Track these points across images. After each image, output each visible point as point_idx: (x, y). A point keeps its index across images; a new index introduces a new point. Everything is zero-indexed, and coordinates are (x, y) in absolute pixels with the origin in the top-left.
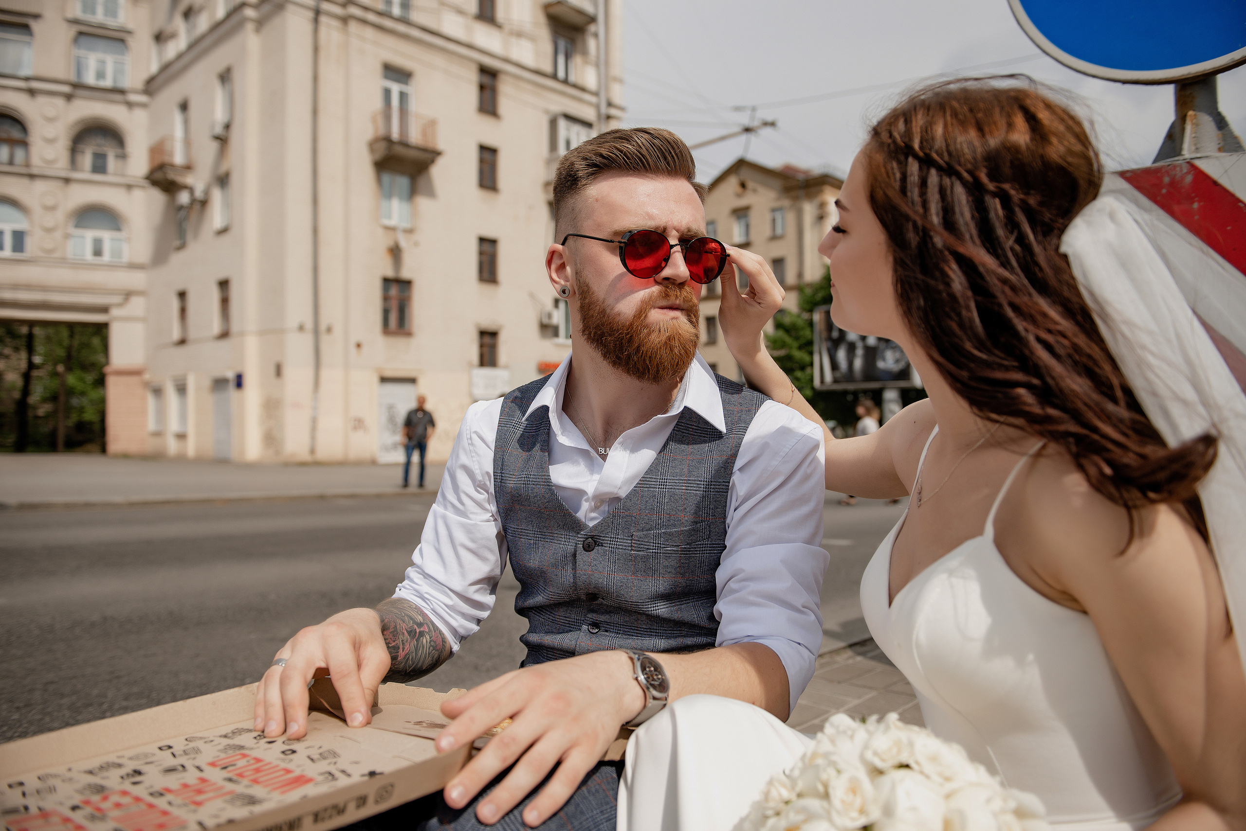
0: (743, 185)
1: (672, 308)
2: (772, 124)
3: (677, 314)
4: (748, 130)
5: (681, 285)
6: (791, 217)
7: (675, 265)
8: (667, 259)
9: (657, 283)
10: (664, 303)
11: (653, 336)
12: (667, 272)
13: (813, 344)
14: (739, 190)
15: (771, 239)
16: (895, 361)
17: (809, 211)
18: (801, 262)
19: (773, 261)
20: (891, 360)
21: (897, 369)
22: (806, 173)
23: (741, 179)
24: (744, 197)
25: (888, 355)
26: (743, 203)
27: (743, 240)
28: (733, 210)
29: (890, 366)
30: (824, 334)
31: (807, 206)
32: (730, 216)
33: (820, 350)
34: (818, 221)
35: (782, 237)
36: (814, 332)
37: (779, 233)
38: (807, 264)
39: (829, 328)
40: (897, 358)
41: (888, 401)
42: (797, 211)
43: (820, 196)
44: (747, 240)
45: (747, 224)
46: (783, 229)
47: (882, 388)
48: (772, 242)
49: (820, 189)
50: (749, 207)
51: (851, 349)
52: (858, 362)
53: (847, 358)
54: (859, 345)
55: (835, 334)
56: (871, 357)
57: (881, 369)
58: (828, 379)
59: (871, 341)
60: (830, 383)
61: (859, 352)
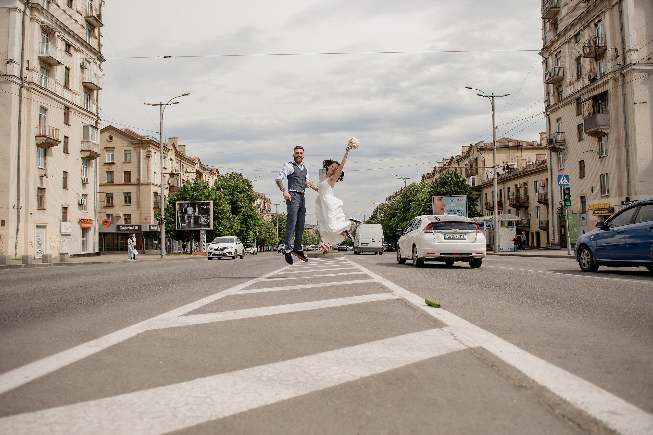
0: (111, 138)
6: (134, 155)
13: (175, 215)
14: (109, 139)
15: (124, 163)
16: (205, 221)
17: (143, 153)
18: (139, 174)
19: (125, 172)
20: (203, 220)
21: (205, 223)
22: (142, 137)
23: (110, 135)
24: (111, 143)
25: (203, 219)
26: (111, 145)
27: (110, 161)
28: (106, 148)
29: (203, 222)
30: (179, 211)
31: (142, 151)
32: (104, 150)
33: (178, 217)
34: (147, 158)
35: (130, 162)
36: (175, 210)
37: (128, 161)
38: (142, 175)
39: (181, 209)
40: (206, 220)
41: (202, 234)
42: (137, 153)
43: (149, 148)
44: (112, 161)
45: (112, 155)
46: (131, 159)
47: (200, 229)
48: (125, 164)
49: (148, 145)
50: (114, 148)
51: (189, 217)
52: (192, 221)
53: (188, 220)
54: (192, 215)
55: (183, 211)
56: (197, 219)
57: (200, 224)
58: (181, 227)
59: (197, 214)
60: (181, 228)
61: (192, 218)
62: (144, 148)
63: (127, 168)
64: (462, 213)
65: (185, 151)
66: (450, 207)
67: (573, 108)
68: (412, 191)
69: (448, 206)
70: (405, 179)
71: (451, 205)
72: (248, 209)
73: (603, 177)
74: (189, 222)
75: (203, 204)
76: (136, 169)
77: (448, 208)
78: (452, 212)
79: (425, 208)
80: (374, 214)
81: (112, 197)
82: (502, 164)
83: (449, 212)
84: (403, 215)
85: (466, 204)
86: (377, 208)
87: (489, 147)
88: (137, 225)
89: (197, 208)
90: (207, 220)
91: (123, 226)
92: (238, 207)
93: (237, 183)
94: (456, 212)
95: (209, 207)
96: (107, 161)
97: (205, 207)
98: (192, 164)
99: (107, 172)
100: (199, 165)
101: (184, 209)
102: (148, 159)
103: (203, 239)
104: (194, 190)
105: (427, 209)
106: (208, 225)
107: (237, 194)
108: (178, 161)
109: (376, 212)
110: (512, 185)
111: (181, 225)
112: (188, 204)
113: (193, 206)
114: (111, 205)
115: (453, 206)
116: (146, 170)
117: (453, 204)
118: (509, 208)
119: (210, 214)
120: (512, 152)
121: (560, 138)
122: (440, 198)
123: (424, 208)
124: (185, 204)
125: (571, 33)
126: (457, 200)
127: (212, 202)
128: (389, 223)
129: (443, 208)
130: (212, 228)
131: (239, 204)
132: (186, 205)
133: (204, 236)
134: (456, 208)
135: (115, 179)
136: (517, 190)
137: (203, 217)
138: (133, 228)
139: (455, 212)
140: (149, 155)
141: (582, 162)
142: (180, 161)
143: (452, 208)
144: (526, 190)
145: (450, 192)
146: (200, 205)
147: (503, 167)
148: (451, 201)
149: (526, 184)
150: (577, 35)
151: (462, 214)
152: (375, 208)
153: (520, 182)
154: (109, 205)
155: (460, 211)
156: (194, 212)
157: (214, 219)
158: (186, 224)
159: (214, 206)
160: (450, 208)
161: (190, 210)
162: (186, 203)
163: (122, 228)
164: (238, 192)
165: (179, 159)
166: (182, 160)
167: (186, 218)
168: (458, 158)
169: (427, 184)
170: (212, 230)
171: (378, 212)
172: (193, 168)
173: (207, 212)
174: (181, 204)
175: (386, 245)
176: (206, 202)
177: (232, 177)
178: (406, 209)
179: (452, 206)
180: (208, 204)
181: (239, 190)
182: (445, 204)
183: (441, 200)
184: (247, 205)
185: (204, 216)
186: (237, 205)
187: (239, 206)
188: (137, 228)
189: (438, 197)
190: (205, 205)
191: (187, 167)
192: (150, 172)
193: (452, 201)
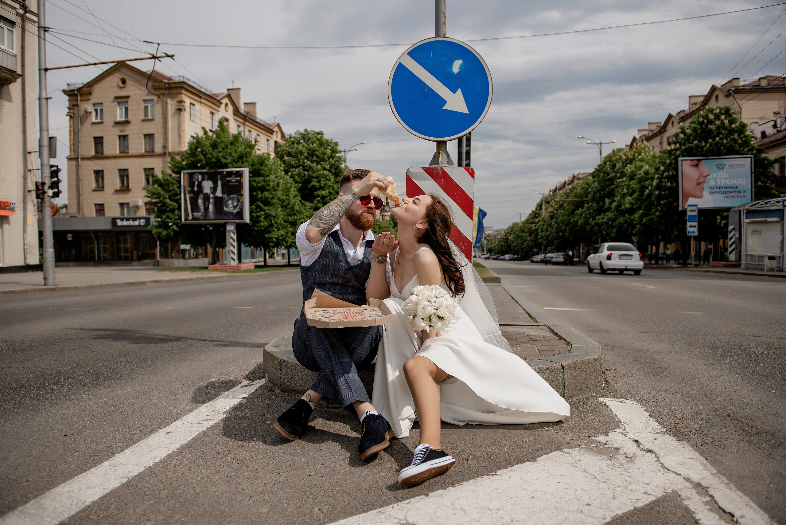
0: (124, 82)
1: (369, 213)
2: (172, 57)
3: (370, 215)
4: (154, 57)
5: (372, 209)
6: (158, 108)
7: (372, 204)
8: (370, 202)
9: (366, 207)
10: (367, 212)
11: (364, 219)
12: (369, 205)
13: (180, 194)
14: (121, 84)
15: (144, 120)
16: (234, 206)
17: (171, 105)
18: (166, 138)
19: (145, 135)
20: (231, 206)
21: (235, 211)
22: (169, 79)
23: (121, 77)
24: (124, 89)
25: (230, 202)
26: (123, 93)
27: (123, 119)
28: (116, 98)
29: (231, 209)
30: (188, 188)
31: (169, 101)
32: (114, 101)
33: (185, 199)
34: (178, 112)
35: (152, 120)
36: (180, 188)
37: (150, 117)
38: (170, 140)
39: (192, 184)
40: (235, 204)
41: (229, 231)
42: (163, 104)
43: (179, 96)
44: (126, 119)
45: (126, 109)
46: (153, 115)
47: (226, 223)
48: (144, 123)
49: (179, 91)
50: (128, 97)
51: (206, 198)
52: (211, 207)
53: (205, 204)
54: (211, 196)
55: (196, 189)
56: (219, 202)
57: (226, 212)
58: (191, 217)
59: (219, 193)
60: (192, 220)
61: (211, 200)
62: (171, 96)
63: (149, 128)
64: (742, 192)
65: (255, 112)
66: (715, 179)
68: (615, 162)
69: (712, 179)
70: (601, 144)
71: (717, 175)
72: (332, 191)
74: (206, 209)
75: (230, 174)
76: (161, 130)
77: (712, 183)
78: (719, 190)
79: (662, 182)
80: (536, 209)
81: (127, 176)
82: (773, 117)
83: (713, 191)
84: (598, 203)
85: (752, 173)
86: (542, 201)
87: (749, 88)
88: (143, 218)
89: (219, 183)
90: (237, 206)
91: (122, 219)
92: (315, 188)
93: (313, 146)
94: (729, 189)
95: (241, 180)
96: (119, 119)
97: (233, 179)
98: (268, 132)
99: (120, 136)
100: (279, 135)
101: (196, 183)
102: (180, 113)
103: (231, 241)
104: (214, 146)
105: (665, 184)
106: (240, 215)
107: (312, 165)
108: (239, 124)
109: (540, 206)
111: (193, 215)
112: (203, 174)
113: (213, 177)
114: (126, 188)
115: (722, 177)
116: (176, 131)
117: (722, 174)
119: (242, 193)
122: (695, 163)
123: (660, 182)
124: (197, 174)
126: (732, 166)
127: (246, 171)
128: (570, 219)
129: (701, 183)
130: (247, 219)
131: (314, 183)
132: (200, 177)
133: (232, 235)
134: (729, 183)
135: (130, 146)
137: (230, 198)
138: (136, 223)
139: (726, 190)
140: (179, 106)
142: (244, 124)
143: (721, 182)
145: (719, 149)
146: (224, 177)
147: (773, 123)
148: (719, 168)
151: (742, 194)
152: (538, 200)
154: (123, 188)
155: (737, 187)
156: (214, 190)
157: (251, 203)
158: (200, 212)
159: (250, 177)
160: (716, 182)
161: (207, 186)
162: (200, 173)
163: (120, 223)
164: (312, 162)
165: (242, 121)
166: (246, 123)
167: (200, 202)
168: (682, 115)
169: (644, 149)
170: (247, 224)
171: (543, 207)
172: (269, 138)
173: (237, 189)
174: (191, 175)
175: (564, 255)
176: (235, 170)
177: (305, 136)
178: (604, 193)
179: (720, 178)
180: (240, 174)
181: (315, 158)
182: (705, 174)
183: (697, 166)
184: (329, 183)
185: (233, 197)
186: (312, 184)
187: (314, 186)
188: (143, 222)
189: (692, 160)
190: (234, 176)
191: (258, 135)
192: (182, 134)
193: (721, 167)
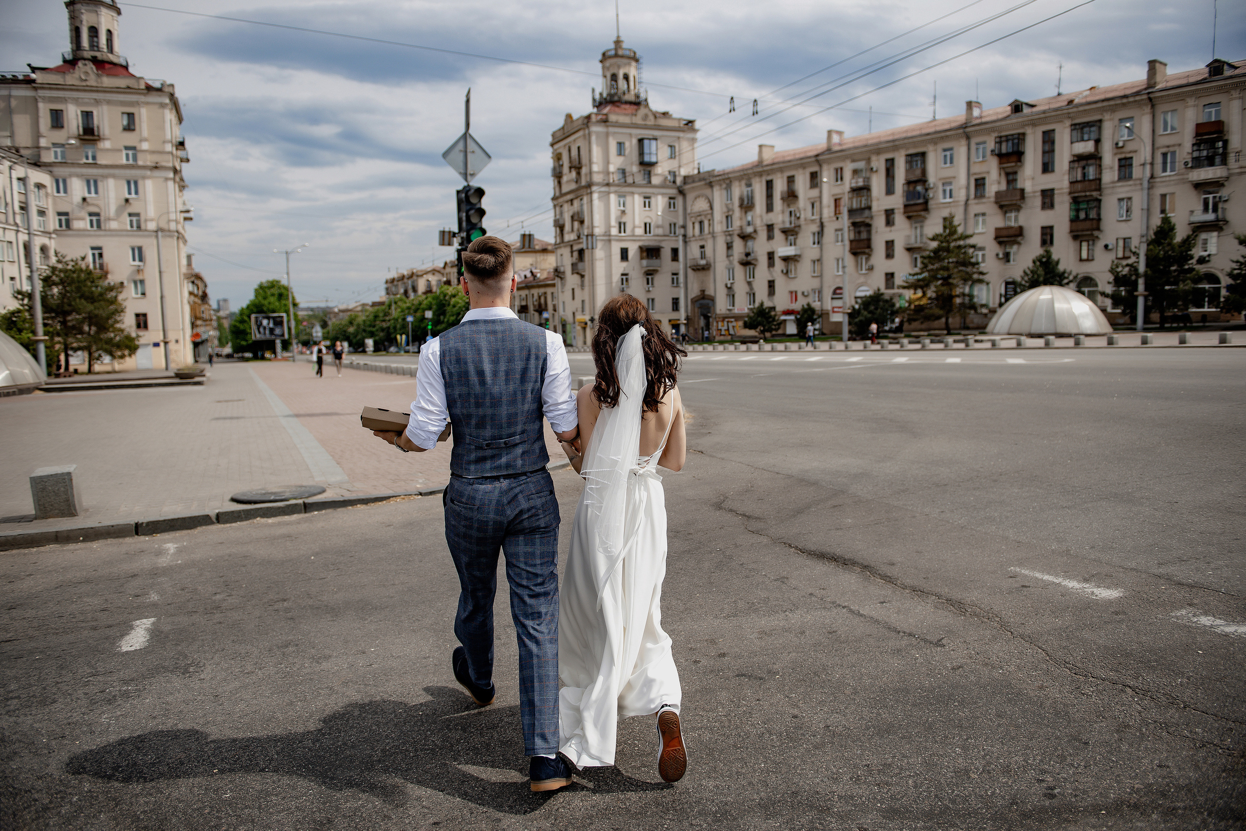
20: (278, 331)
21: (280, 334)
29: (278, 333)
33: (254, 329)
39: (257, 322)
41: (278, 344)
47: (276, 340)
51: (265, 329)
52: (267, 332)
53: (264, 331)
54: (267, 327)
55: (259, 324)
57: (275, 334)
67: (568, 250)
73: (583, 301)
74: (265, 333)
89: (271, 321)
101: (259, 321)
103: (279, 348)
106: (283, 335)
110: (536, 292)
111: (258, 336)
112: (262, 316)
113: (267, 318)
118: (532, 312)
120: (538, 255)
121: (562, 269)
124: (260, 317)
125: (569, 197)
130: (286, 337)
136: (540, 297)
137: (277, 328)
141: (573, 289)
144: (546, 298)
146: (273, 318)
149: (545, 293)
150: (572, 200)
153: (542, 290)
156: (269, 324)
161: (265, 322)
